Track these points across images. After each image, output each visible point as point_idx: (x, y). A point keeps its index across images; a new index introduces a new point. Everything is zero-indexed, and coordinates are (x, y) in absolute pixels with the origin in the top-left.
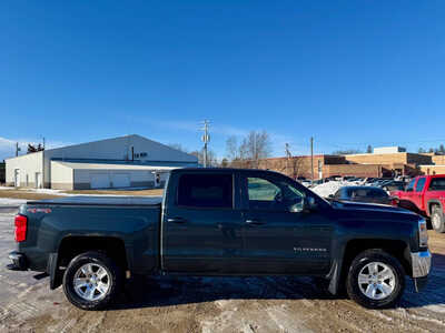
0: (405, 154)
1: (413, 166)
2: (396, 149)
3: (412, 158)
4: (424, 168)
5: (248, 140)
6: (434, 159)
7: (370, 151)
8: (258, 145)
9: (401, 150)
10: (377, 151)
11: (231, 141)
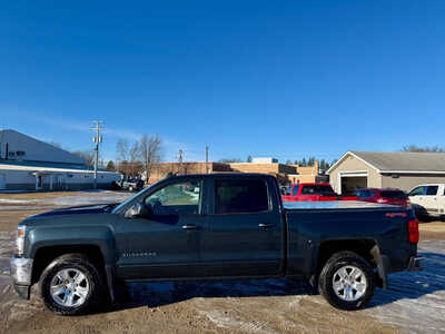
0: (277, 164)
1: (282, 175)
2: (270, 160)
3: (282, 168)
4: (291, 177)
5: (140, 144)
6: (299, 169)
7: (249, 161)
8: (150, 149)
9: (274, 161)
10: (256, 161)
11: (121, 144)
